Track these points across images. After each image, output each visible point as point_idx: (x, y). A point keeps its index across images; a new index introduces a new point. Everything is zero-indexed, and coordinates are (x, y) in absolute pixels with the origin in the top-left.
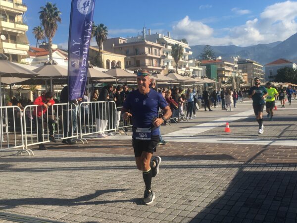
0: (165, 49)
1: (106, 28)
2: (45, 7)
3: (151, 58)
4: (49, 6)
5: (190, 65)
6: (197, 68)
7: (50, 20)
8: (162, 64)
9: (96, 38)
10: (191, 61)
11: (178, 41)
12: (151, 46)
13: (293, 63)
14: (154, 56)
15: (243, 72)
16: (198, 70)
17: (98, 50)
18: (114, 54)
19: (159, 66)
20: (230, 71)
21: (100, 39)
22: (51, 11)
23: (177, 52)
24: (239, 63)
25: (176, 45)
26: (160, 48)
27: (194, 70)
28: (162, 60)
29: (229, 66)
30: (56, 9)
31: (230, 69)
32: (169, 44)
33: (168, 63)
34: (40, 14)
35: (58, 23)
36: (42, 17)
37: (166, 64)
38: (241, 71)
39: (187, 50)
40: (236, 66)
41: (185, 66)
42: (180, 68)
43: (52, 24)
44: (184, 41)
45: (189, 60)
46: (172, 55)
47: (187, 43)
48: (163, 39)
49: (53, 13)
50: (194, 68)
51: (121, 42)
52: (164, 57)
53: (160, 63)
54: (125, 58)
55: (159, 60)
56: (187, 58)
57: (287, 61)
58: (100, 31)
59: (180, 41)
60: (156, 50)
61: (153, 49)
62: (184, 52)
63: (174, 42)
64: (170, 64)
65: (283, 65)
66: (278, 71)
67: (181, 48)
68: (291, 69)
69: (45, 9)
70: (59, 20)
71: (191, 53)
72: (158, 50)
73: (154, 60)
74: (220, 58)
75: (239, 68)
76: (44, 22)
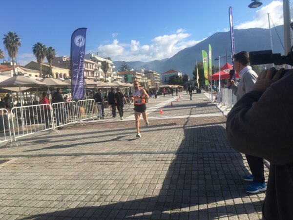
0: (97, 64)
1: (54, 50)
2: (7, 35)
3: (88, 71)
4: (11, 34)
5: (114, 75)
6: (119, 77)
7: (12, 44)
8: (95, 75)
9: (47, 57)
10: (115, 73)
11: (105, 58)
12: (87, 63)
13: (177, 72)
14: (89, 69)
15: (148, 79)
16: (119, 78)
17: (49, 66)
18: (61, 69)
19: (93, 76)
20: (140, 79)
21: (50, 58)
22: (13, 38)
23: (105, 66)
24: (145, 73)
25: (105, 62)
26: (93, 64)
27: (117, 78)
28: (95, 72)
29: (138, 75)
30: (16, 36)
31: (140, 77)
32: (99, 61)
33: (99, 74)
34: (4, 40)
35: (18, 47)
36: (5, 42)
37: (98, 75)
38: (146, 78)
39: (112, 65)
40: (143, 75)
41: (110, 76)
42: (107, 77)
43: (14, 48)
44: (109, 59)
45: (113, 71)
46: (102, 68)
47: (111, 60)
48: (94, 58)
49: (14, 39)
50: (117, 77)
51: (65, 60)
52: (96, 70)
53: (94, 74)
54: (69, 71)
55: (93, 72)
56: (111, 70)
57: (174, 71)
58: (50, 52)
59: (106, 58)
60: (90, 65)
61: (89, 64)
62: (110, 66)
63: (103, 60)
64: (100, 74)
65: (172, 74)
66: (170, 78)
67: (108, 63)
68: (177, 76)
69: (8, 37)
70: (19, 44)
71: (114, 67)
72: (92, 65)
73: (90, 72)
74: (133, 70)
75: (145, 76)
76: (8, 46)
